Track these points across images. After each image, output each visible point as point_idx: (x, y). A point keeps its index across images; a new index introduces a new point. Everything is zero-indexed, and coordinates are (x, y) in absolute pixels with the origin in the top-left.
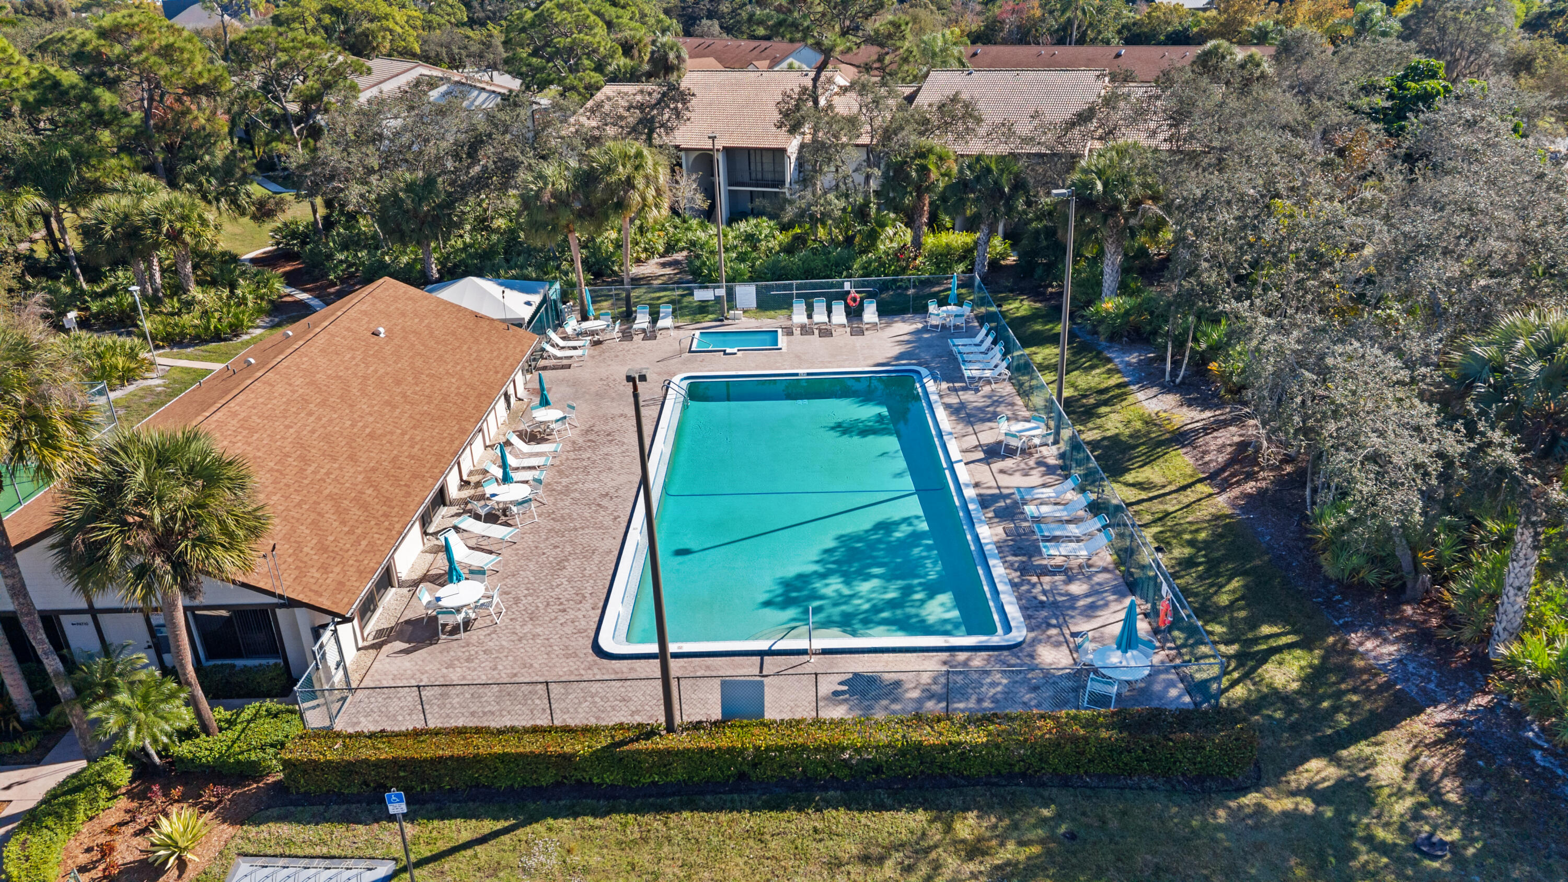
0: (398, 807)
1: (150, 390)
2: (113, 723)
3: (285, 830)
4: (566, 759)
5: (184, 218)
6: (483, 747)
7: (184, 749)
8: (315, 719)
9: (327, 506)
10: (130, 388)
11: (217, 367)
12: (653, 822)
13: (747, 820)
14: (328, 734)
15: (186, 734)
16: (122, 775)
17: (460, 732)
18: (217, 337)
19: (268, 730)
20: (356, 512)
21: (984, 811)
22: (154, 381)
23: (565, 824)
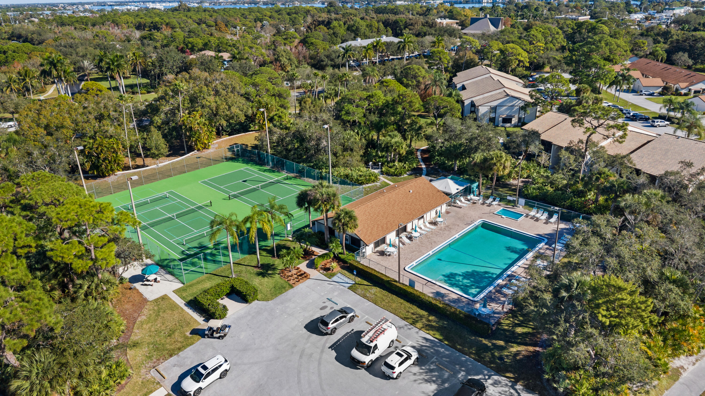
0: (355, 273)
1: (376, 185)
2: (331, 247)
3: (346, 272)
4: (383, 279)
5: (398, 146)
6: (373, 272)
7: (340, 255)
8: (358, 259)
9: (376, 226)
10: (373, 184)
11: (392, 183)
12: (390, 295)
13: (402, 301)
14: (359, 262)
15: (340, 253)
16: (332, 256)
17: (372, 269)
18: (396, 175)
19: (351, 257)
20: (380, 228)
21: (437, 317)
22: (378, 184)
23: (378, 289)
